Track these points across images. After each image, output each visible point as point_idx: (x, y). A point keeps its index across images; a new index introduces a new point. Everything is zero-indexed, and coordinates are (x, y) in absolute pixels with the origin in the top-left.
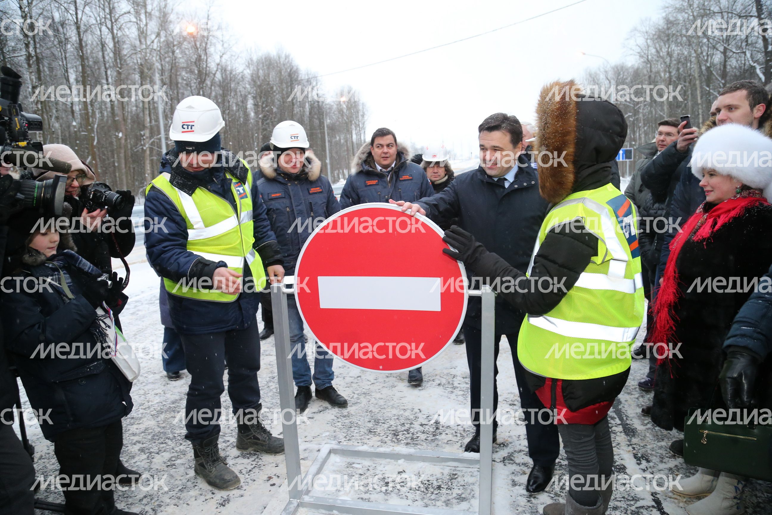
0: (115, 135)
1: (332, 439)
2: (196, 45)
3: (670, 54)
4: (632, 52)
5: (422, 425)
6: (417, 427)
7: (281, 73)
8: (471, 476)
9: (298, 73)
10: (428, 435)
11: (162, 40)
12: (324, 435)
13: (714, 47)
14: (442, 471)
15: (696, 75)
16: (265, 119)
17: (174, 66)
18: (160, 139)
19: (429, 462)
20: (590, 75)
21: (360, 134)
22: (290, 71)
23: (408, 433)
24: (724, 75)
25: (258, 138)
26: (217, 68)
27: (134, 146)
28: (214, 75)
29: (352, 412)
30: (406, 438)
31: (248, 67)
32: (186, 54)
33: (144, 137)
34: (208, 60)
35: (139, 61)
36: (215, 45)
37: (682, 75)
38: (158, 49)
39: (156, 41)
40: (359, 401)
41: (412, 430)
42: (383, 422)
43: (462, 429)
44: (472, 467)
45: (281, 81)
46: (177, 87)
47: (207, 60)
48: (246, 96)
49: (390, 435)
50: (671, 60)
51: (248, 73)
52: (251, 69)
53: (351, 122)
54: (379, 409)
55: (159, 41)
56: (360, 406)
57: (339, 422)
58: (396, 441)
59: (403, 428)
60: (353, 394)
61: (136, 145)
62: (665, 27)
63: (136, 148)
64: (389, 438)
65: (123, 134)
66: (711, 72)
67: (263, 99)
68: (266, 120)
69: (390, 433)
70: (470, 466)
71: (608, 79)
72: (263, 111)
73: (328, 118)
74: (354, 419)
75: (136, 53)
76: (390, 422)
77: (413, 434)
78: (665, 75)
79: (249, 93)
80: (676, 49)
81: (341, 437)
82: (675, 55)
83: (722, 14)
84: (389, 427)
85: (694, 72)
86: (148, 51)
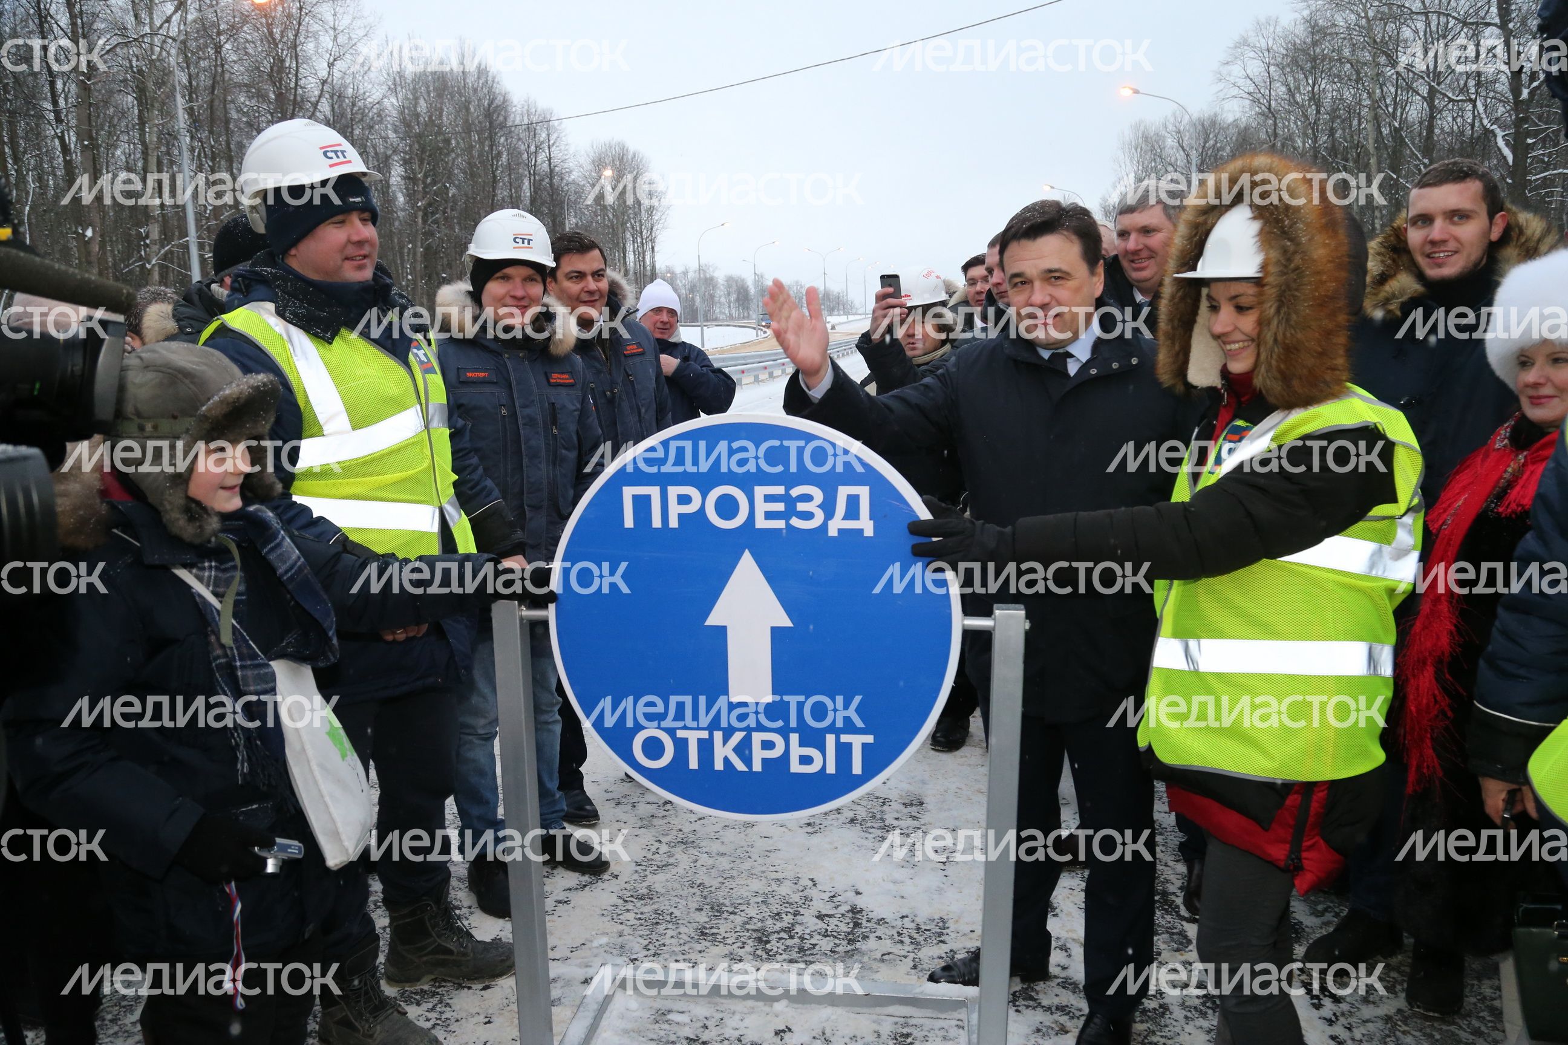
0: (76, 232)
1: (614, 951)
2: (271, 33)
3: (1316, 99)
4: (1235, 91)
5: (820, 917)
6: (809, 922)
7: (468, 109)
8: (944, 1038)
9: (506, 111)
10: (837, 941)
11: (190, 17)
12: (595, 944)
13: (1409, 88)
14: (875, 1027)
15: (1371, 146)
16: (430, 210)
17: (219, 82)
18: (186, 247)
19: (846, 1005)
20: (1146, 138)
21: (644, 252)
22: (489, 106)
23: (791, 937)
24: (1428, 147)
25: (415, 254)
26: (322, 90)
27: (122, 260)
28: (315, 105)
29: (658, 888)
30: (787, 948)
31: (394, 90)
32: (247, 54)
33: (148, 241)
34: (301, 70)
35: (134, 63)
36: (316, 36)
37: (1340, 143)
38: (182, 37)
39: (176, 18)
40: (671, 860)
41: (798, 929)
42: (731, 909)
43: (913, 926)
44: (943, 1016)
45: (468, 128)
46: (227, 129)
47: (297, 71)
48: (387, 158)
49: (750, 942)
50: (1318, 112)
51: (392, 104)
52: (400, 96)
53: (624, 224)
54: (721, 880)
55: (184, 20)
56: (674, 871)
57: (628, 911)
58: (765, 956)
59: (779, 925)
60: (657, 845)
61: (126, 256)
62: (1309, 40)
63: (127, 266)
64: (748, 948)
65: (94, 231)
66: (1402, 140)
67: (426, 167)
68: (433, 214)
69: (749, 938)
70: (940, 1016)
71: (1182, 147)
72: (425, 193)
73: (573, 214)
74: (664, 905)
75: (126, 44)
76: (748, 911)
77: (802, 938)
78: (1304, 143)
79: (395, 151)
80: (1328, 89)
81: (637, 948)
82: (1327, 102)
83: (1427, 18)
84: (746, 923)
85: (1367, 140)
86: (157, 40)
